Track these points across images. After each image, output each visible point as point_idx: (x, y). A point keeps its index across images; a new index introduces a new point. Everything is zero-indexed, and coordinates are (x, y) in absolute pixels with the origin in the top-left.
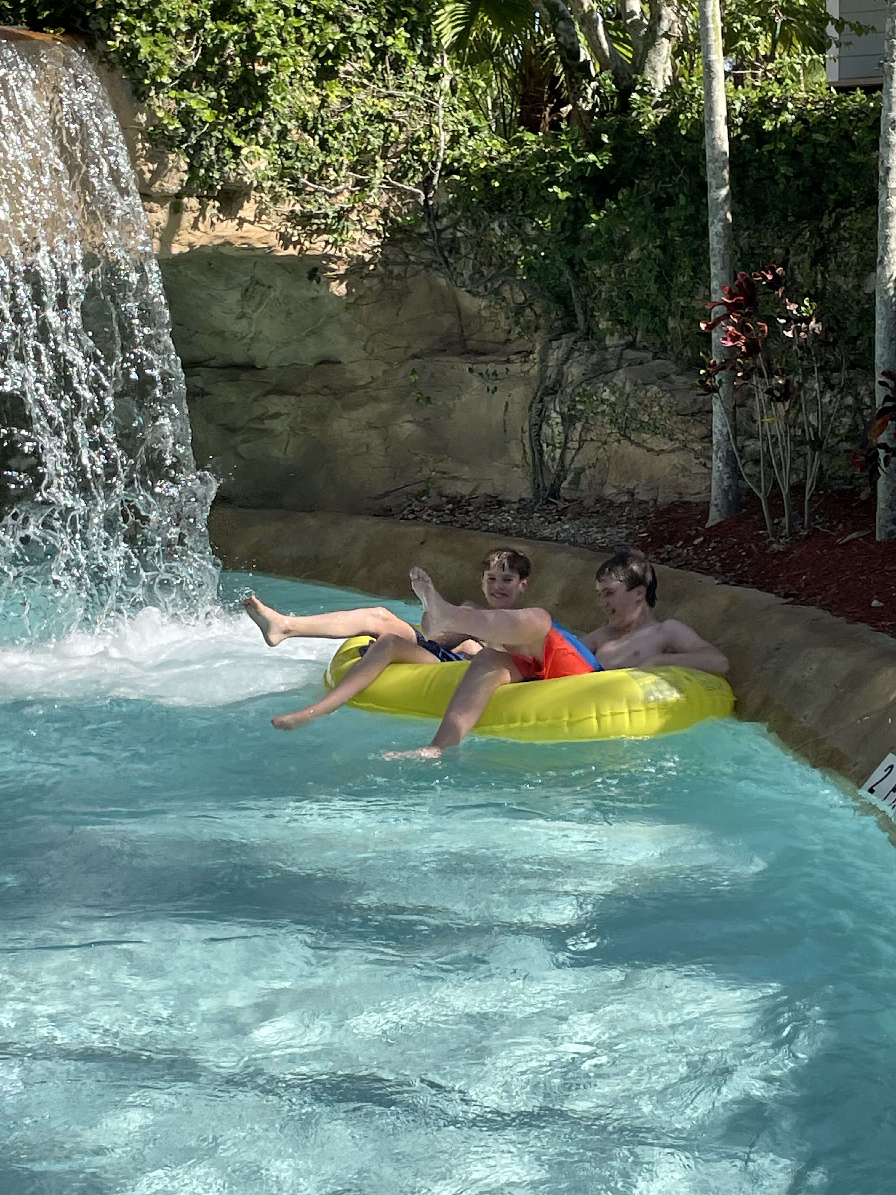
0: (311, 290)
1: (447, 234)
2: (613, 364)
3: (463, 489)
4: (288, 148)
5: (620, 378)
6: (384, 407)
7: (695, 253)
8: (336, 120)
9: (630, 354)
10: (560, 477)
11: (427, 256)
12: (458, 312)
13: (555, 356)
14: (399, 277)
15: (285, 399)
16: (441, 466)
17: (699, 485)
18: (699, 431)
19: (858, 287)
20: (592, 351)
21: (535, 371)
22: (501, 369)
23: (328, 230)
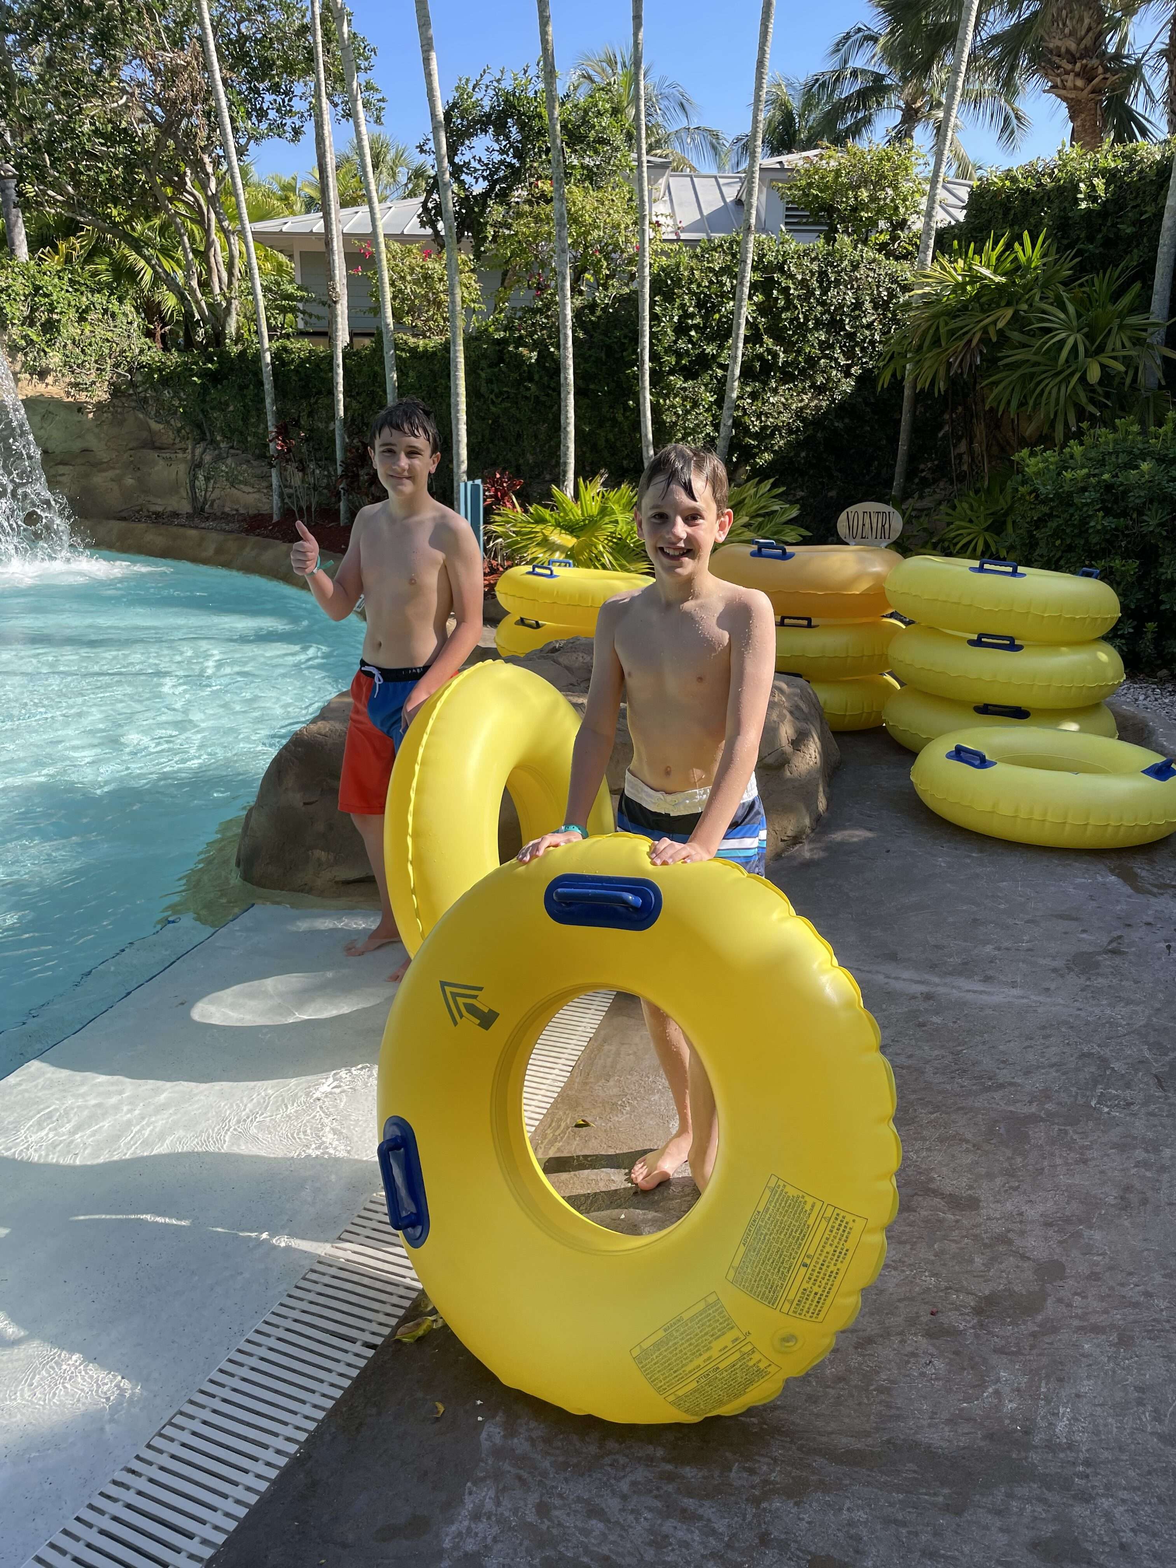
0: (79, 417)
1: (142, 395)
2: (225, 455)
3: (160, 509)
4: (67, 352)
5: (229, 461)
6: (118, 471)
7: (258, 409)
8: (88, 341)
9: (232, 451)
10: (205, 503)
11: (133, 404)
12: (150, 430)
13: (198, 451)
14: (120, 413)
15: (67, 467)
16: (147, 499)
17: (267, 507)
18: (265, 484)
19: (327, 427)
20: (215, 449)
21: (189, 457)
22: (173, 456)
23: (86, 390)
